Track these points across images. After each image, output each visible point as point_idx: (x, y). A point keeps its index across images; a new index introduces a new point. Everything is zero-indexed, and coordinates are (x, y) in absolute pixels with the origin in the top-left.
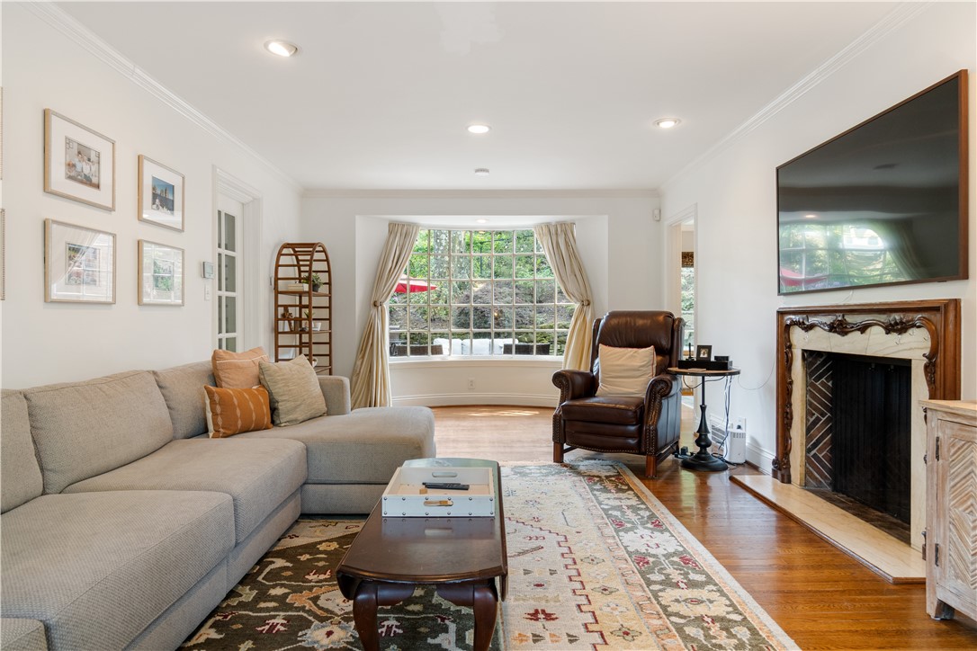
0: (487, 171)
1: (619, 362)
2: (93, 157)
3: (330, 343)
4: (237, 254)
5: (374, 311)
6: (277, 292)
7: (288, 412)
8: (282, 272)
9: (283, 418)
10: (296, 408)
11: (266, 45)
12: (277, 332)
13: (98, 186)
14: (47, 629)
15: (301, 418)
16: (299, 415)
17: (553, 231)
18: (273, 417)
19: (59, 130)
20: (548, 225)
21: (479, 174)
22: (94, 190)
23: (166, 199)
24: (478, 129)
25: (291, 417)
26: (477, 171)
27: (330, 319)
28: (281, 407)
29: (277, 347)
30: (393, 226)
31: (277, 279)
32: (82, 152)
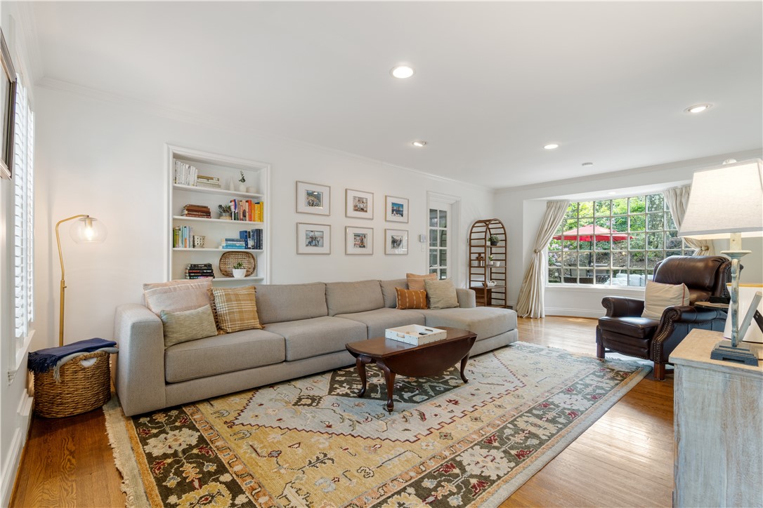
0: (591, 164)
1: (657, 294)
2: (364, 201)
3: (505, 273)
4: (448, 229)
5: (534, 255)
6: (471, 246)
7: (434, 303)
8: (474, 236)
9: (432, 305)
10: (439, 301)
11: (413, 143)
12: (470, 266)
13: (366, 211)
14: (285, 340)
15: (441, 306)
16: (439, 305)
17: (678, 192)
18: (427, 304)
19: (351, 195)
20: (674, 189)
21: (585, 166)
22: (365, 213)
23: (399, 211)
24: (551, 147)
25: (436, 306)
26: (583, 165)
27: (505, 260)
28: (432, 300)
29: (470, 274)
30: (550, 204)
31: (470, 239)
32: (360, 200)
